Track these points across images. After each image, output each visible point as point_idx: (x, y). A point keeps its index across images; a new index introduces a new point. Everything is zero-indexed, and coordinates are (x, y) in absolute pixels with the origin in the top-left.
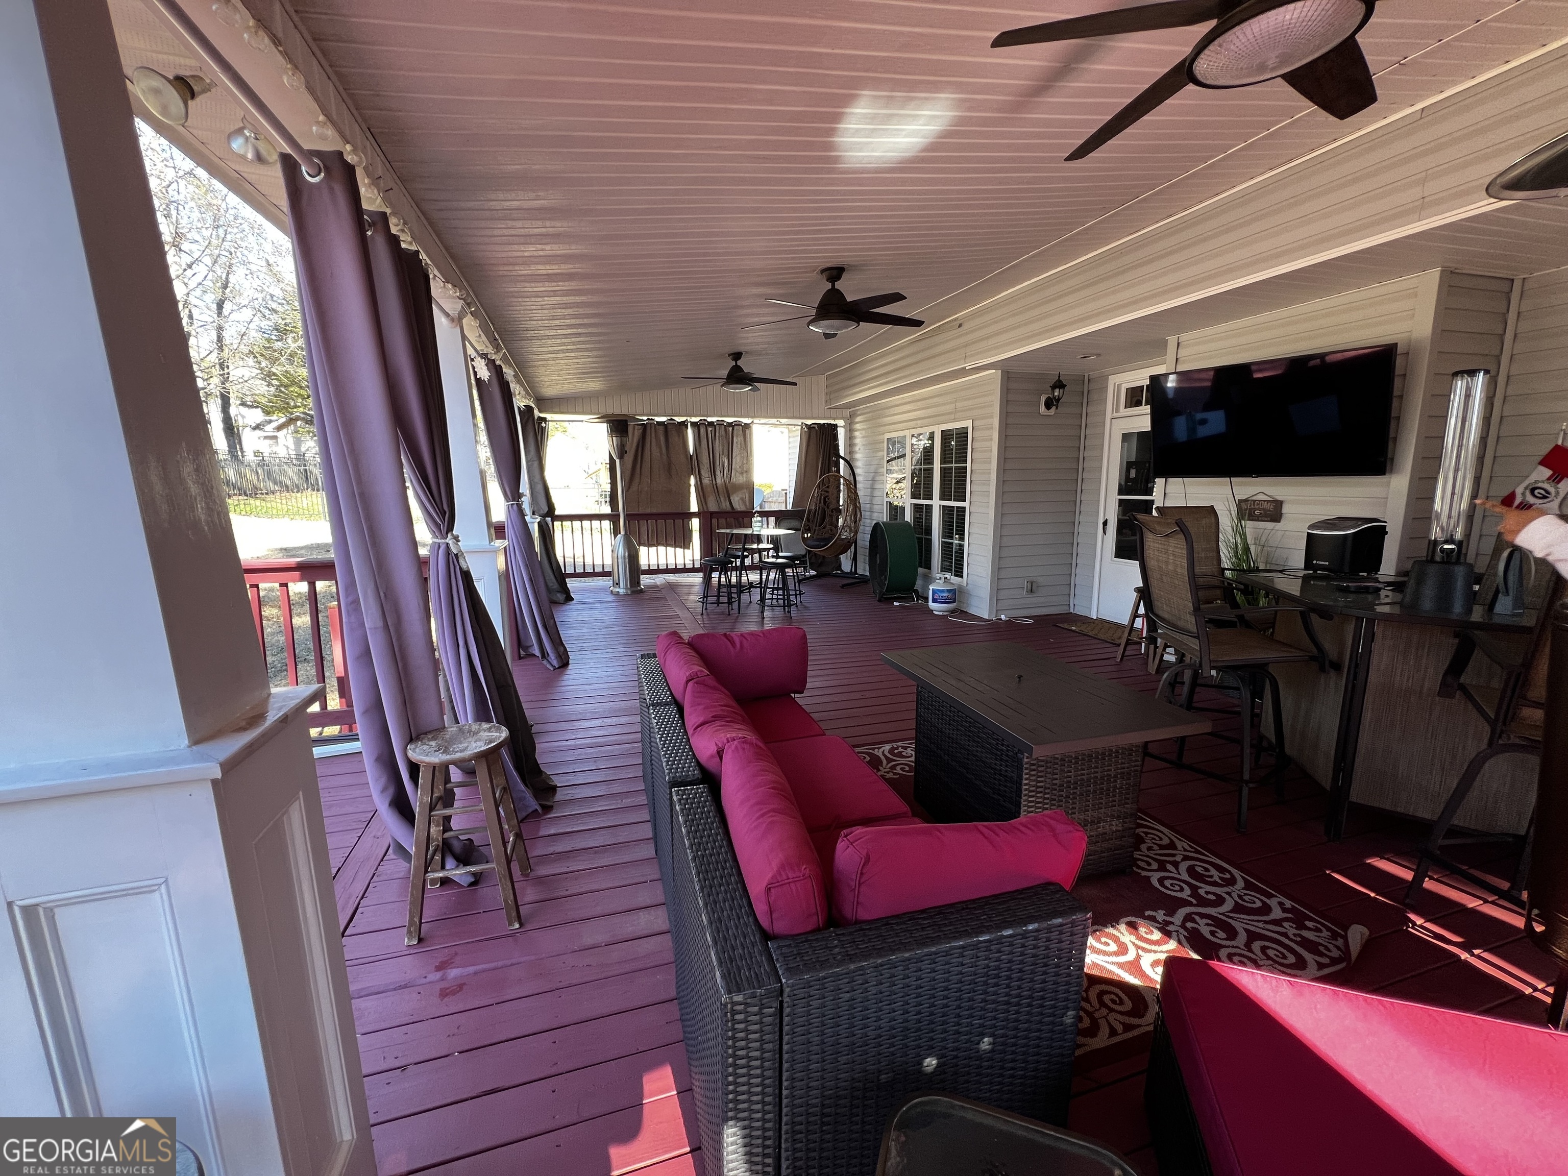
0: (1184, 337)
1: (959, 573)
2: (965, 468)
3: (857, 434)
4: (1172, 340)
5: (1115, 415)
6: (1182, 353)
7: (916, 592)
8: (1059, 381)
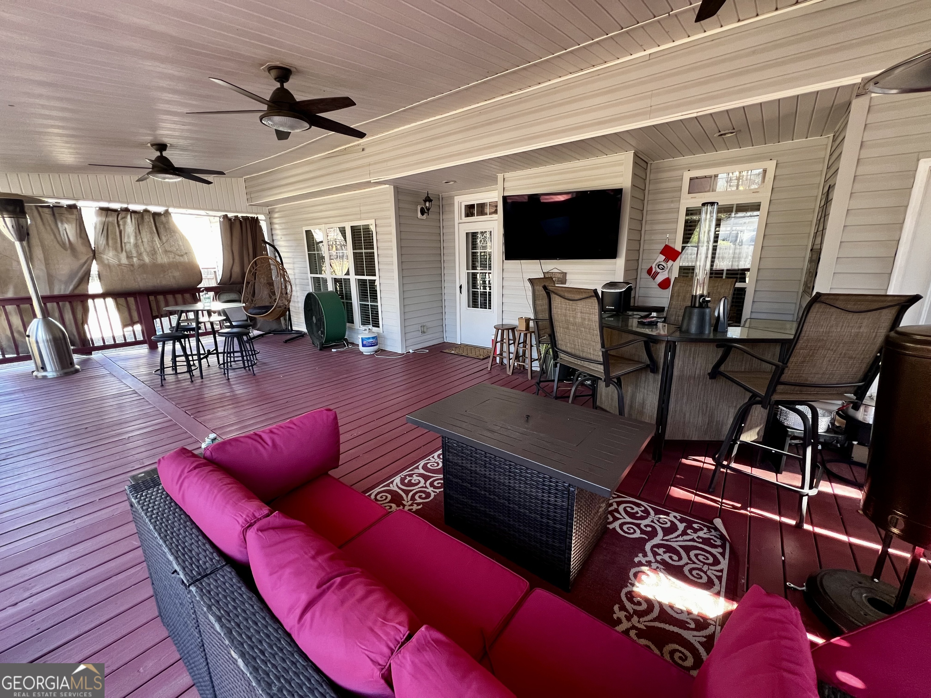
0: (507, 175)
1: (376, 324)
2: (373, 253)
3: (276, 226)
4: (500, 176)
5: (461, 221)
6: (506, 185)
7: (346, 340)
8: (428, 197)
